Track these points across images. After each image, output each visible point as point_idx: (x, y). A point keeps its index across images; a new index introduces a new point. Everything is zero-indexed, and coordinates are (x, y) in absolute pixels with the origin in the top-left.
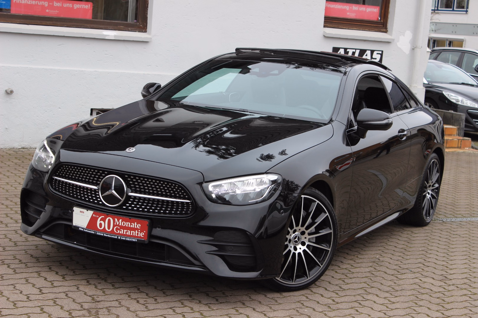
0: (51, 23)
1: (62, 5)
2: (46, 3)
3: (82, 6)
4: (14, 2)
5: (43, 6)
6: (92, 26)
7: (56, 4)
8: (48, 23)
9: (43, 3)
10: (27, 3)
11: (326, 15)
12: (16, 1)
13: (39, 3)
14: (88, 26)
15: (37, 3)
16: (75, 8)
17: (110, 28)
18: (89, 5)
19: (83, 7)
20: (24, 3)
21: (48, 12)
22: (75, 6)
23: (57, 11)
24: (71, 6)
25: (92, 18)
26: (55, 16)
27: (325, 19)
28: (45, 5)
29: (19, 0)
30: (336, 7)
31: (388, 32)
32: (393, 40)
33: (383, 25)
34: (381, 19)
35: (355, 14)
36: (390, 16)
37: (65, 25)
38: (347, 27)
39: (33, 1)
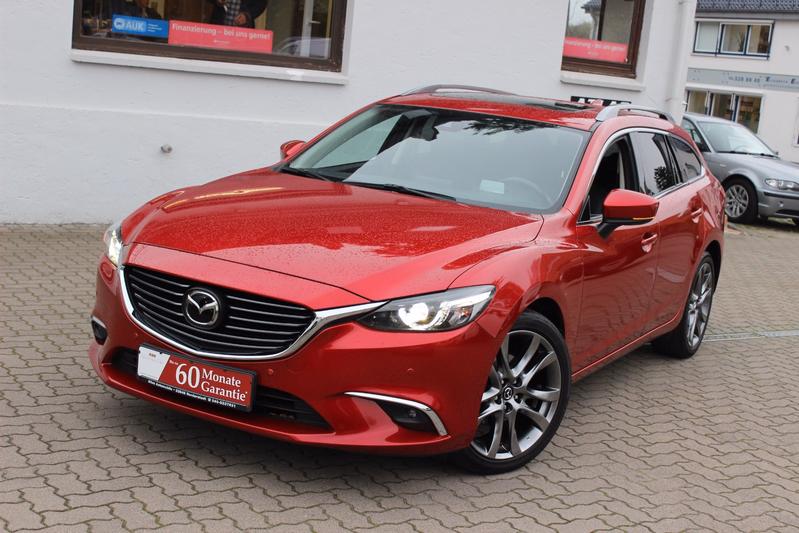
0: (220, 57)
1: (235, 33)
2: (214, 31)
3: (259, 36)
4: (173, 28)
5: (210, 35)
6: (272, 62)
7: (226, 33)
8: (217, 57)
9: (210, 31)
10: (190, 30)
12: (175, 28)
13: (205, 31)
14: (268, 62)
15: (203, 30)
16: (251, 38)
17: (295, 65)
18: (269, 35)
19: (261, 37)
20: (185, 30)
21: (216, 44)
22: (251, 35)
23: (227, 42)
24: (246, 36)
25: (272, 52)
26: (224, 48)
28: (212, 33)
29: (179, 27)
30: (575, 45)
31: (637, 78)
32: (644, 88)
33: (631, 69)
34: (628, 62)
35: (597, 54)
36: (640, 57)
37: (238, 60)
38: (588, 70)
39: (197, 27)
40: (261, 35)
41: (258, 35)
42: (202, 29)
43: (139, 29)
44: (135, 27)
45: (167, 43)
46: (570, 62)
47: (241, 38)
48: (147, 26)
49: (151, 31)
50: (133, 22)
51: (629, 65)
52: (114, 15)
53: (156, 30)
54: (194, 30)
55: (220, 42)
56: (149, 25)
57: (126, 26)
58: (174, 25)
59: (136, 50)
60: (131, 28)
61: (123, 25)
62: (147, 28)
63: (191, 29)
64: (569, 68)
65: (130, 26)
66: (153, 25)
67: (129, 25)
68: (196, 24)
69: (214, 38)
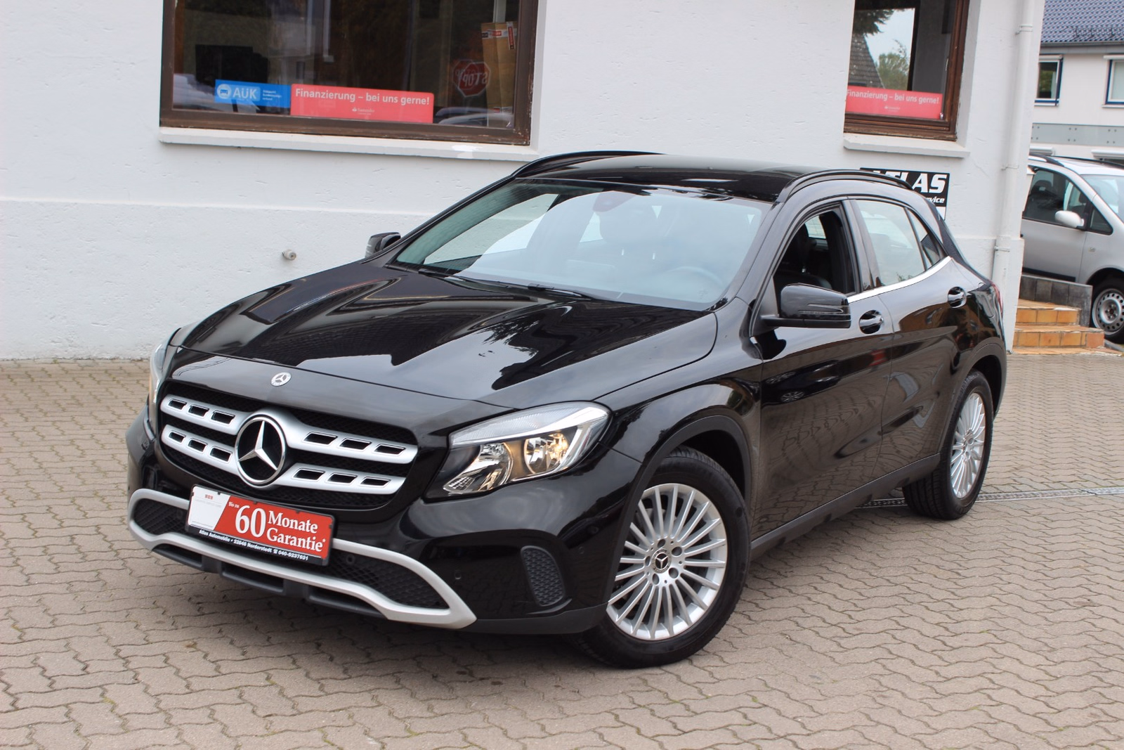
0: (361, 131)
1: (381, 98)
2: (352, 97)
3: (415, 101)
4: (297, 95)
5: (347, 101)
6: (433, 135)
7: (369, 98)
8: (356, 131)
9: (347, 97)
10: (319, 97)
11: (849, 111)
12: (299, 95)
13: (341, 96)
14: (427, 135)
15: (337, 96)
16: (404, 103)
17: (464, 138)
18: (428, 99)
19: (417, 103)
20: (314, 97)
21: (357, 112)
22: (403, 100)
23: (371, 111)
24: (397, 101)
25: (434, 122)
26: (367, 119)
27: (846, 118)
28: (350, 100)
29: (305, 92)
30: (865, 97)
31: (958, 140)
32: (968, 154)
33: (949, 127)
34: (944, 118)
35: (898, 108)
36: (961, 110)
37: (386, 134)
38: (885, 132)
39: (329, 93)
40: (417, 100)
41: (413, 99)
42: (336, 94)
43: (251, 97)
44: (245, 95)
45: (289, 114)
46: (856, 121)
47: (390, 104)
48: (262, 93)
49: (267, 99)
50: (243, 89)
51: (946, 123)
52: (217, 81)
53: (273, 98)
54: (325, 95)
55: (361, 110)
56: (264, 91)
57: (233, 93)
58: (297, 90)
59: (247, 124)
60: (240, 96)
61: (229, 92)
62: (262, 97)
63: (321, 95)
64: (857, 129)
65: (239, 94)
66: (270, 92)
67: (237, 92)
68: (328, 88)
69: (352, 105)
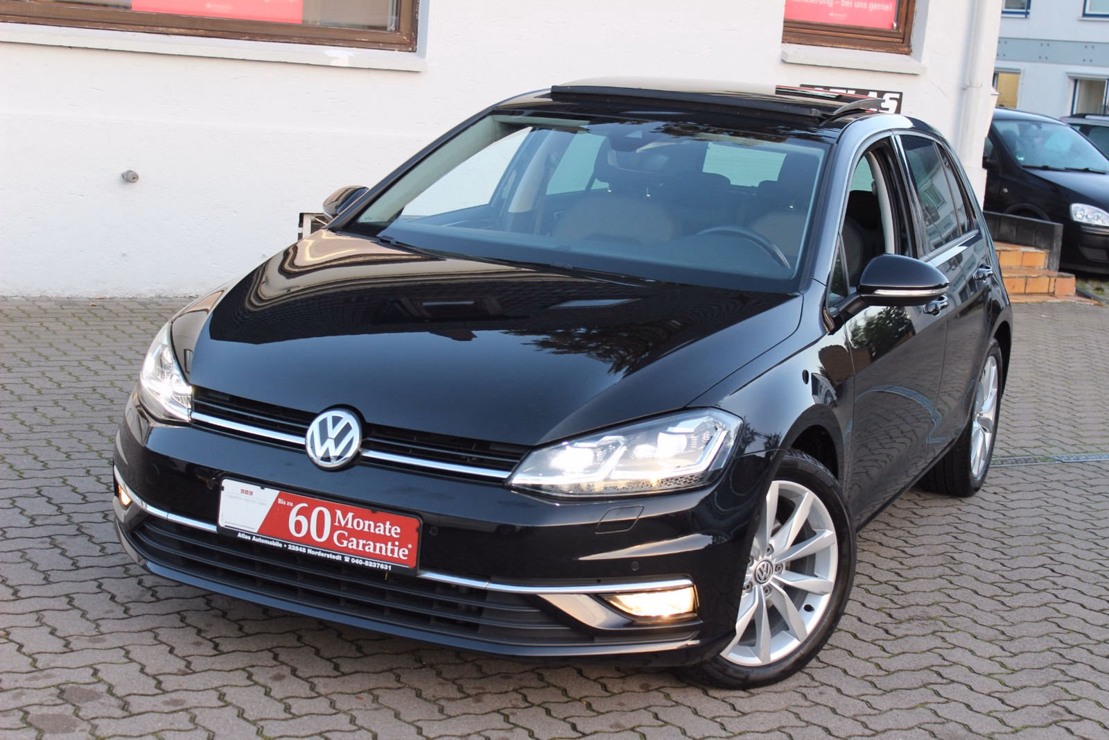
11: (788, 18)
27: (784, 26)
31: (912, 54)
32: (925, 69)
33: (903, 39)
34: (898, 28)
46: (798, 30)
51: (900, 34)
64: (798, 39)
